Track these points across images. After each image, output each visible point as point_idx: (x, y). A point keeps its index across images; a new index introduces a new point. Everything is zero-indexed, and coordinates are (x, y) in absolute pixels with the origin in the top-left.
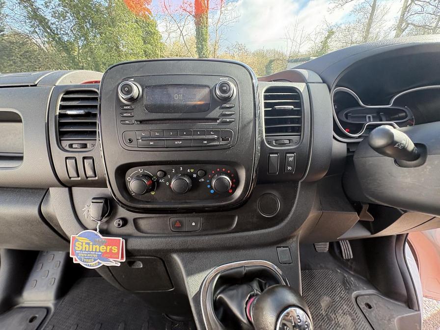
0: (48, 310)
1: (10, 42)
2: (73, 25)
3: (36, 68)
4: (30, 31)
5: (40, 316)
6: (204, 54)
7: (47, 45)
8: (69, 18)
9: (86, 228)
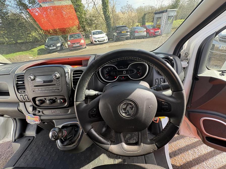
0: (34, 137)
1: (12, 19)
2: (39, 6)
3: (26, 32)
4: (20, 12)
5: (32, 139)
6: (107, 15)
7: (29, 19)
8: (37, 3)
9: (29, 113)
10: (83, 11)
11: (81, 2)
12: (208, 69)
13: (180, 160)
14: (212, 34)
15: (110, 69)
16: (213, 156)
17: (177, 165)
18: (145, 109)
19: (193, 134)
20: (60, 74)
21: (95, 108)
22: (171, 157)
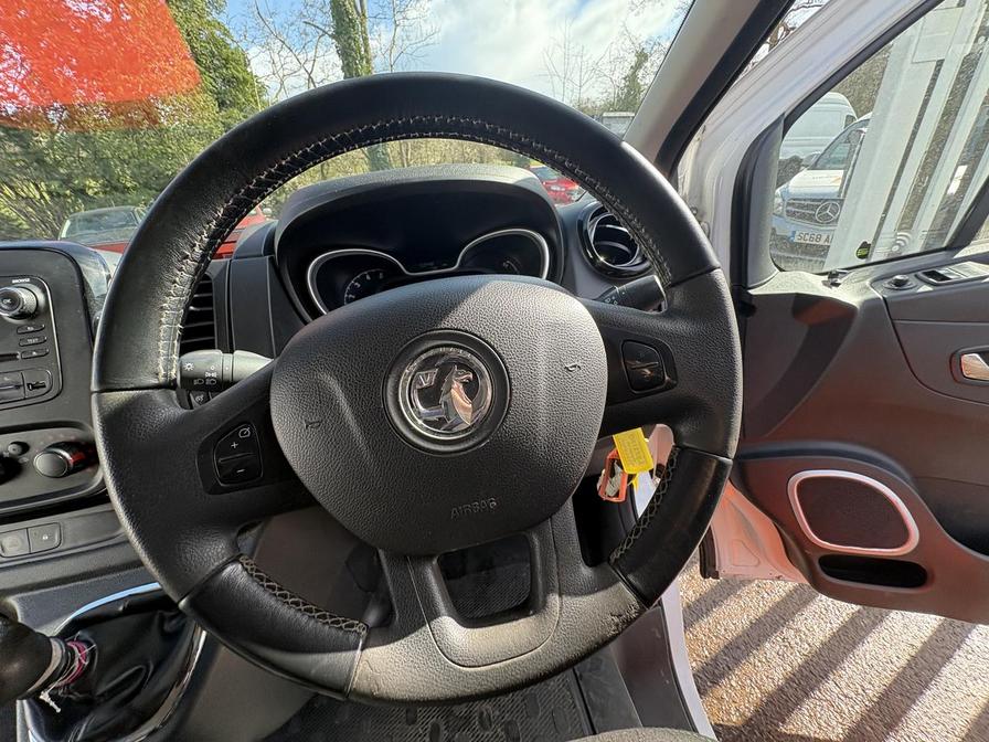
10: (257, 104)
11: (249, 70)
12: (781, 270)
13: (741, 696)
14: (772, 125)
15: (368, 278)
16: (854, 645)
17: (730, 724)
18: (542, 385)
19: (768, 560)
20: (44, 291)
21: (247, 423)
22: (702, 692)
